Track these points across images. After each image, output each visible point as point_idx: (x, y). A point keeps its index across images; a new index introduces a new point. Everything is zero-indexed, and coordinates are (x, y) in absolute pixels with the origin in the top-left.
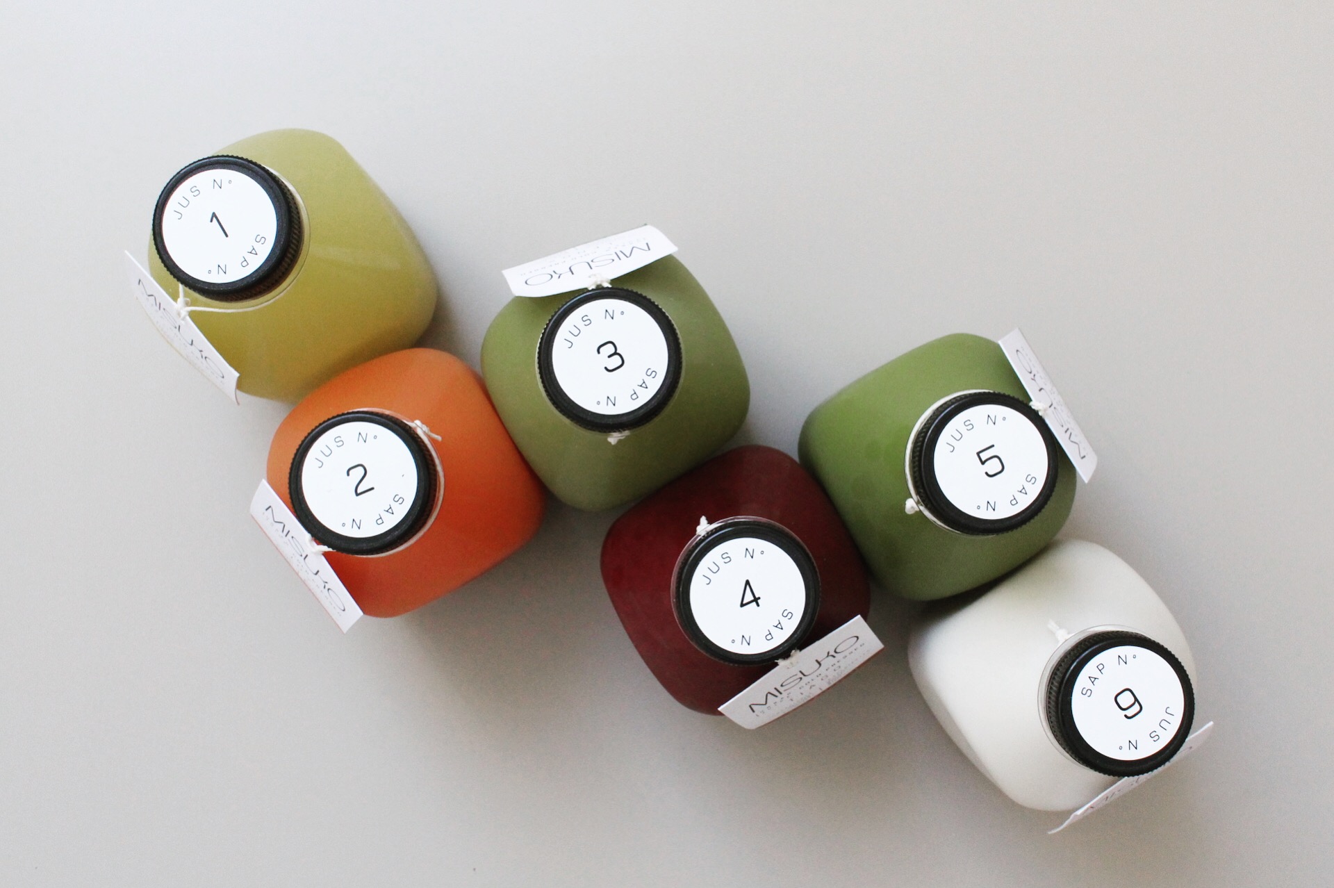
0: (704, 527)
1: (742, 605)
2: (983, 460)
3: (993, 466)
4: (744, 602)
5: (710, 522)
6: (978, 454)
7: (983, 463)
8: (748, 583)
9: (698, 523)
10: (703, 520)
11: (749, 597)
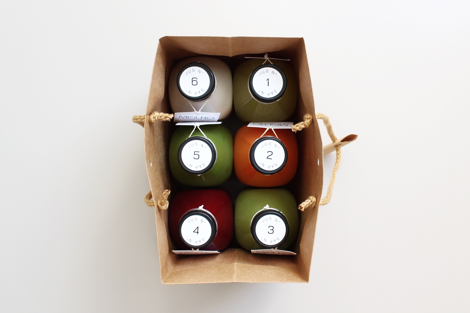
0: (201, 208)
1: (194, 232)
2: (195, 154)
3: (197, 157)
4: (195, 231)
5: (204, 208)
6: (195, 152)
7: (194, 154)
8: (198, 227)
9: (201, 206)
10: (203, 206)
11: (196, 231)
